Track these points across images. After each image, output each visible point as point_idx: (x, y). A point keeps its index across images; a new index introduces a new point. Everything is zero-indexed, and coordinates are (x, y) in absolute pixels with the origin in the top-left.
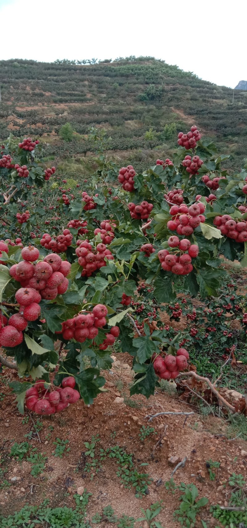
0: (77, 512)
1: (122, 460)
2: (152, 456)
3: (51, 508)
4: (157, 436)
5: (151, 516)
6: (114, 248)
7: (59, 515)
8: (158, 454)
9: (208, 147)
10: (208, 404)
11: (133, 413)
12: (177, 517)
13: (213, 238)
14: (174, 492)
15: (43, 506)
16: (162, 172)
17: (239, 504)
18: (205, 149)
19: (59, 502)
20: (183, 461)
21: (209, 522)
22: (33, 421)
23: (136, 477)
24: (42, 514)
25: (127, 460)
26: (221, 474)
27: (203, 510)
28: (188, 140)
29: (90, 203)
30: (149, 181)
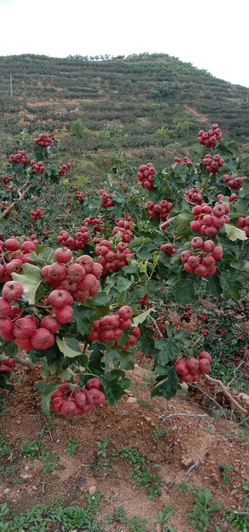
0: (89, 511)
1: (135, 461)
2: (164, 457)
3: (63, 507)
4: (170, 437)
5: (163, 519)
6: (134, 247)
7: (71, 514)
8: (171, 456)
9: (229, 146)
10: (220, 406)
11: (146, 414)
12: (189, 520)
13: (238, 239)
14: (187, 494)
15: (55, 504)
16: (182, 170)
18: (225, 148)
19: (71, 501)
20: (197, 463)
21: (221, 526)
22: (45, 418)
23: (149, 478)
24: (54, 513)
25: (140, 461)
26: (235, 478)
27: (216, 514)
28: (209, 138)
29: (108, 200)
30: (169, 179)
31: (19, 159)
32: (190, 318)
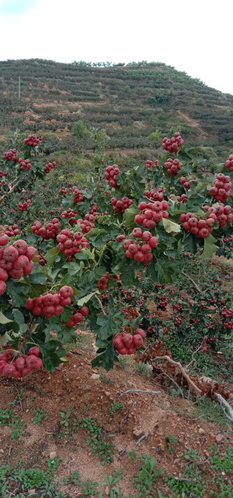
1: (93, 431)
2: (119, 428)
3: (24, 469)
4: (125, 410)
5: (112, 482)
6: (91, 236)
7: (31, 475)
8: (125, 427)
9: (189, 152)
10: (178, 386)
11: (106, 389)
12: (135, 485)
13: (173, 231)
14: (135, 461)
15: (18, 466)
16: (144, 172)
17: (192, 476)
18: (185, 153)
19: (33, 464)
20: (146, 434)
21: (163, 490)
22: (17, 390)
23: (104, 447)
24: (16, 473)
25: (97, 430)
26: (178, 448)
27: (159, 479)
28: (171, 145)
29: (79, 196)
30: (132, 179)
31: (10, 156)
32: (165, 307)
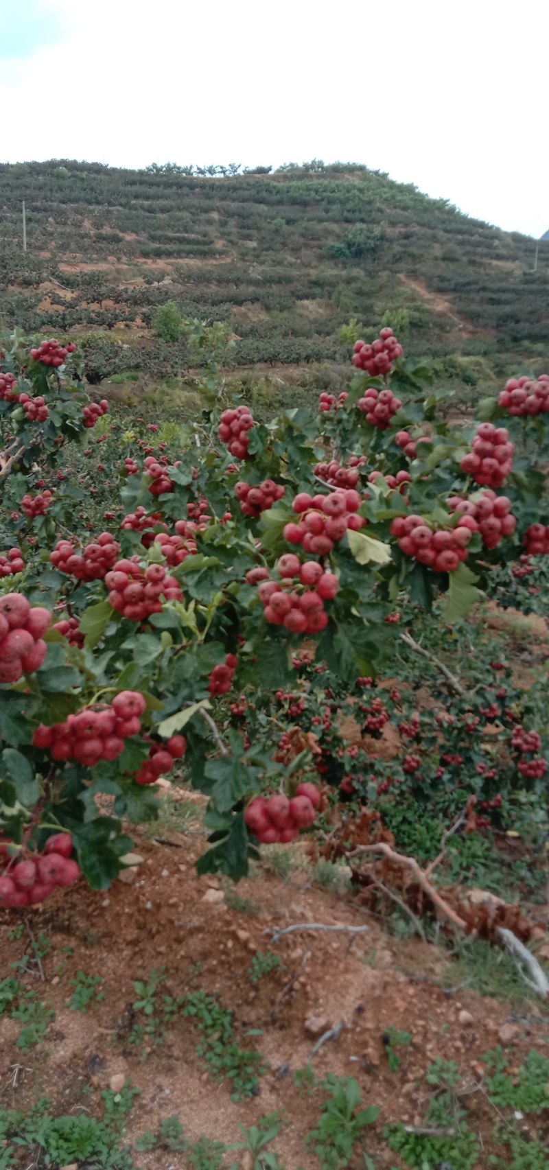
2: (272, 1015)
3: (51, 1117)
5: (258, 1142)
6: (187, 573)
7: (67, 1130)
8: (285, 1012)
10: (411, 913)
11: (239, 925)
12: (312, 1146)
13: (372, 561)
14: (313, 1091)
15: (36, 1111)
16: (309, 423)
17: (444, 1122)
18: (408, 377)
19: (70, 1104)
20: (336, 1027)
21: (378, 1158)
22: (32, 934)
23: (236, 1059)
24: (31, 1128)
25: (220, 1022)
26: (412, 1059)
27: (367, 1132)
28: (373, 356)
29: (162, 480)
30: (281, 439)
32: (381, 730)
